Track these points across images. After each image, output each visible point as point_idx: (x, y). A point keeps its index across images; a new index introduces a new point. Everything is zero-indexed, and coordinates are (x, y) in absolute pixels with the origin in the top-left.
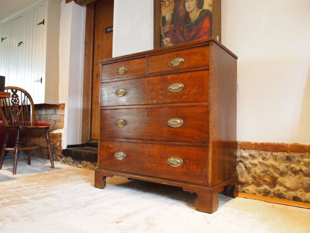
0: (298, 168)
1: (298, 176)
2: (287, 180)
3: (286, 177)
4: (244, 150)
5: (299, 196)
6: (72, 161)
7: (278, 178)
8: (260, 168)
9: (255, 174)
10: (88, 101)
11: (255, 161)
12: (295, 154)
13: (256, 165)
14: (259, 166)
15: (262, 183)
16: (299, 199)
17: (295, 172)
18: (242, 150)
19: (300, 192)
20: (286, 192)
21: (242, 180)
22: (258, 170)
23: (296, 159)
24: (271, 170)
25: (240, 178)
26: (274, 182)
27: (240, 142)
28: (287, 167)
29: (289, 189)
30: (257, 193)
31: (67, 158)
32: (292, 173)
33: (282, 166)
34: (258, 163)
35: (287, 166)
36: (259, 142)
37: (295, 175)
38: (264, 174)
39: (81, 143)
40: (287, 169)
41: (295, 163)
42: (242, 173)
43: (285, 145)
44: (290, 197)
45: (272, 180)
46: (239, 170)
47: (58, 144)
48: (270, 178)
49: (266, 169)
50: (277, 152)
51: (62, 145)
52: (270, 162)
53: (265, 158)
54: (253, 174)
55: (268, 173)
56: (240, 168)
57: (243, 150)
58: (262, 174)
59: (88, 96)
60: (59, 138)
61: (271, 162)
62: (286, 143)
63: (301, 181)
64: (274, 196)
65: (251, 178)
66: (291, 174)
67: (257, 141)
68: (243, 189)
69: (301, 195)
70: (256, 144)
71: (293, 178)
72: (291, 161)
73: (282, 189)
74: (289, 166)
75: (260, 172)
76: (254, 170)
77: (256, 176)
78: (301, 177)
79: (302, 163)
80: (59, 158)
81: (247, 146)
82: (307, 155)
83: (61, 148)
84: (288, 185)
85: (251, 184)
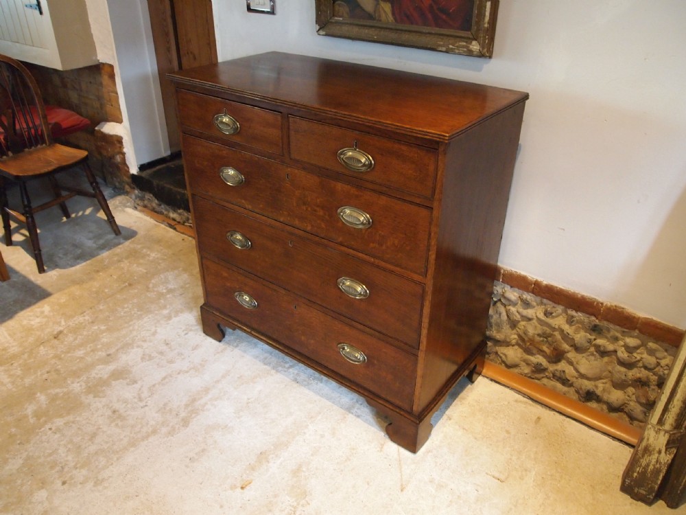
0: (610, 347)
1: (606, 359)
2: (584, 361)
3: (584, 355)
4: (511, 287)
5: (598, 392)
6: (156, 201)
7: (568, 352)
8: (536, 327)
9: (525, 334)
10: (169, 50)
11: (530, 312)
12: (611, 326)
13: (530, 320)
14: (534, 321)
15: (535, 351)
16: (598, 396)
17: (603, 353)
18: (506, 285)
19: (603, 383)
20: (577, 378)
21: (498, 337)
22: (532, 330)
23: (612, 333)
24: (557, 335)
25: (494, 332)
26: (558, 356)
27: (504, 271)
28: (590, 341)
29: (582, 376)
30: (522, 363)
31: (144, 193)
32: (596, 351)
33: (581, 337)
34: (534, 315)
35: (590, 339)
36: (545, 283)
37: (602, 357)
38: (542, 339)
39: (169, 153)
40: (588, 344)
41: (607, 338)
42: (499, 326)
43: (595, 303)
44: (581, 389)
45: (555, 354)
46: (495, 317)
47: (118, 158)
48: (552, 349)
49: (548, 331)
50: (577, 311)
51: (127, 163)
52: (559, 321)
53: (551, 314)
54: (521, 333)
55: (549, 339)
56: (498, 314)
57: (509, 287)
58: (538, 339)
59: (167, 34)
60: (118, 145)
61: (561, 322)
62: (600, 300)
63: (610, 368)
64: (553, 378)
65: (516, 336)
66: (595, 353)
67: (540, 279)
68: (497, 348)
69: (604, 390)
70: (537, 284)
71: (596, 362)
72: (600, 333)
73: (570, 371)
74: (595, 339)
75: (534, 334)
76: (524, 327)
77: (526, 339)
78: (611, 362)
79: (621, 343)
80: (127, 188)
81: (519, 282)
82: (636, 334)
83: (126, 168)
84: (582, 370)
85: (513, 346)
